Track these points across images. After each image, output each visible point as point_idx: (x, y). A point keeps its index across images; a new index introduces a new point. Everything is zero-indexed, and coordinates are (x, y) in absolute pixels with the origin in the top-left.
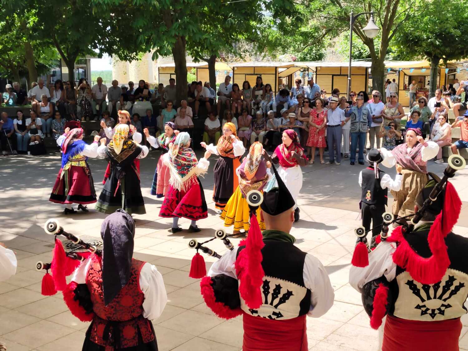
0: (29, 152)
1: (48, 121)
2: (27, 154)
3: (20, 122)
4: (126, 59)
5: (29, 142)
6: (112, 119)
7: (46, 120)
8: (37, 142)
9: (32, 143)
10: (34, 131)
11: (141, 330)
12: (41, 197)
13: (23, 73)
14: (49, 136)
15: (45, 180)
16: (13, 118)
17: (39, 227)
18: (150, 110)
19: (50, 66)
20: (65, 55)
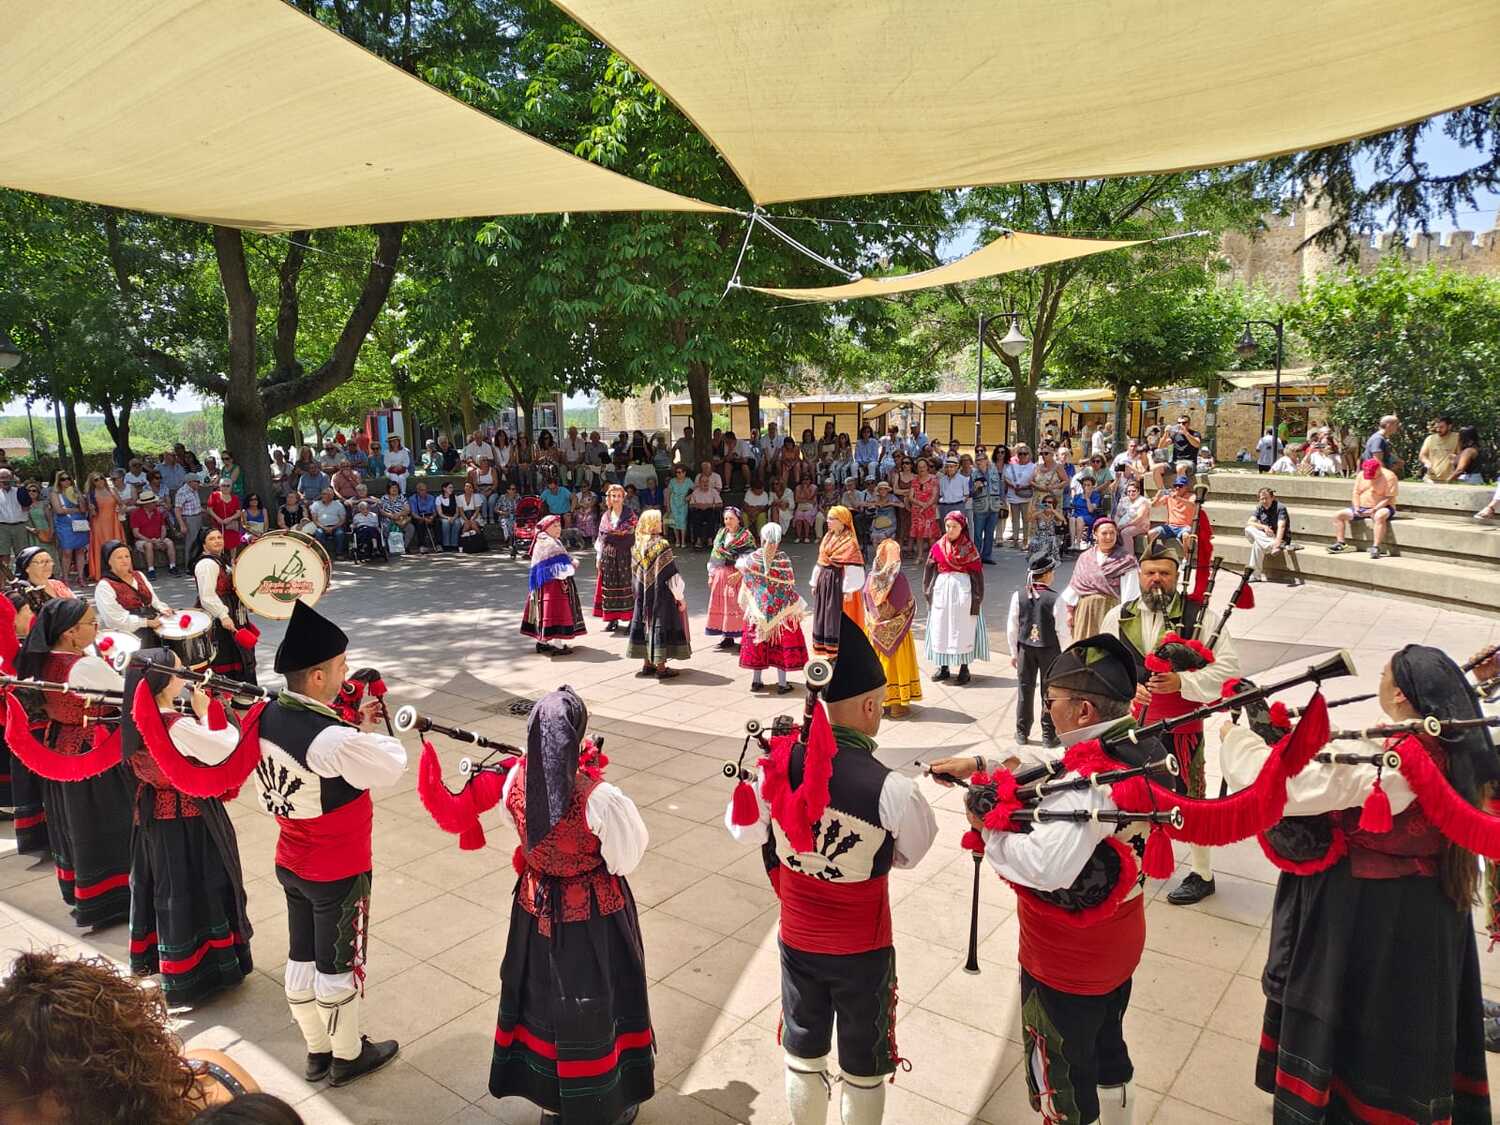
0: (461, 549)
1: (492, 498)
2: (458, 551)
3: (447, 502)
4: (615, 396)
5: (461, 533)
6: (593, 494)
7: (488, 498)
8: (474, 532)
9: (466, 534)
10: (469, 514)
11: (598, 893)
12: (476, 624)
13: (456, 419)
14: (492, 522)
15: (483, 595)
16: (436, 494)
17: (471, 675)
18: (653, 478)
19: (499, 406)
20: (520, 390)
